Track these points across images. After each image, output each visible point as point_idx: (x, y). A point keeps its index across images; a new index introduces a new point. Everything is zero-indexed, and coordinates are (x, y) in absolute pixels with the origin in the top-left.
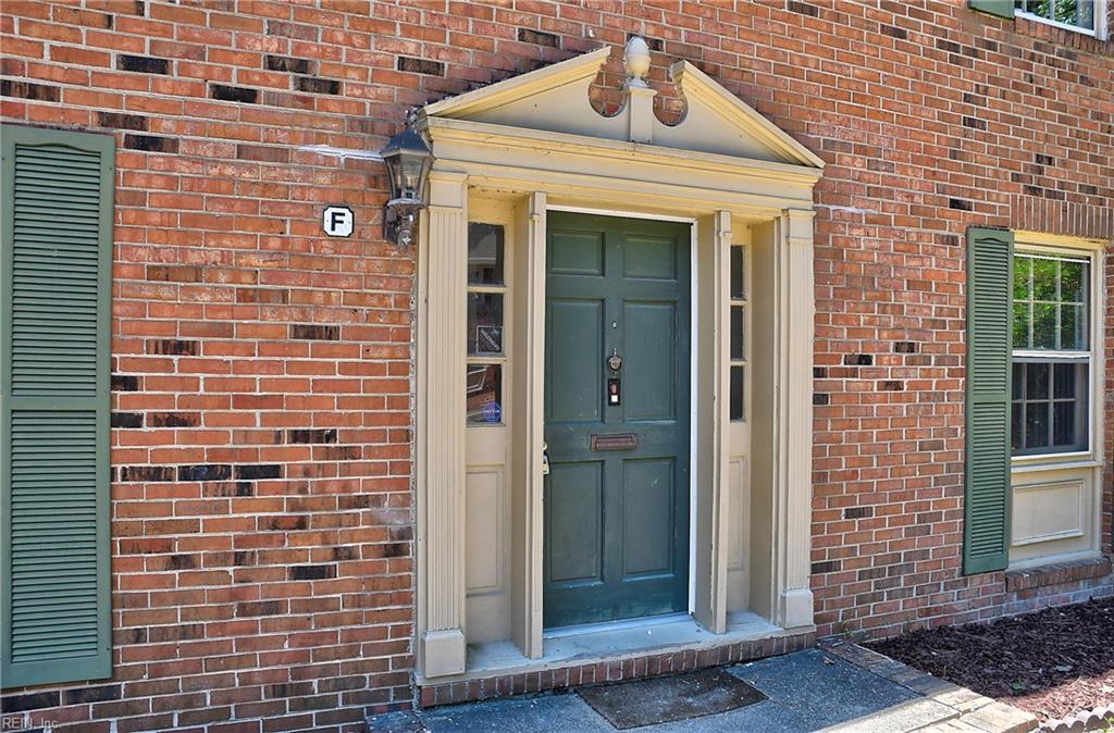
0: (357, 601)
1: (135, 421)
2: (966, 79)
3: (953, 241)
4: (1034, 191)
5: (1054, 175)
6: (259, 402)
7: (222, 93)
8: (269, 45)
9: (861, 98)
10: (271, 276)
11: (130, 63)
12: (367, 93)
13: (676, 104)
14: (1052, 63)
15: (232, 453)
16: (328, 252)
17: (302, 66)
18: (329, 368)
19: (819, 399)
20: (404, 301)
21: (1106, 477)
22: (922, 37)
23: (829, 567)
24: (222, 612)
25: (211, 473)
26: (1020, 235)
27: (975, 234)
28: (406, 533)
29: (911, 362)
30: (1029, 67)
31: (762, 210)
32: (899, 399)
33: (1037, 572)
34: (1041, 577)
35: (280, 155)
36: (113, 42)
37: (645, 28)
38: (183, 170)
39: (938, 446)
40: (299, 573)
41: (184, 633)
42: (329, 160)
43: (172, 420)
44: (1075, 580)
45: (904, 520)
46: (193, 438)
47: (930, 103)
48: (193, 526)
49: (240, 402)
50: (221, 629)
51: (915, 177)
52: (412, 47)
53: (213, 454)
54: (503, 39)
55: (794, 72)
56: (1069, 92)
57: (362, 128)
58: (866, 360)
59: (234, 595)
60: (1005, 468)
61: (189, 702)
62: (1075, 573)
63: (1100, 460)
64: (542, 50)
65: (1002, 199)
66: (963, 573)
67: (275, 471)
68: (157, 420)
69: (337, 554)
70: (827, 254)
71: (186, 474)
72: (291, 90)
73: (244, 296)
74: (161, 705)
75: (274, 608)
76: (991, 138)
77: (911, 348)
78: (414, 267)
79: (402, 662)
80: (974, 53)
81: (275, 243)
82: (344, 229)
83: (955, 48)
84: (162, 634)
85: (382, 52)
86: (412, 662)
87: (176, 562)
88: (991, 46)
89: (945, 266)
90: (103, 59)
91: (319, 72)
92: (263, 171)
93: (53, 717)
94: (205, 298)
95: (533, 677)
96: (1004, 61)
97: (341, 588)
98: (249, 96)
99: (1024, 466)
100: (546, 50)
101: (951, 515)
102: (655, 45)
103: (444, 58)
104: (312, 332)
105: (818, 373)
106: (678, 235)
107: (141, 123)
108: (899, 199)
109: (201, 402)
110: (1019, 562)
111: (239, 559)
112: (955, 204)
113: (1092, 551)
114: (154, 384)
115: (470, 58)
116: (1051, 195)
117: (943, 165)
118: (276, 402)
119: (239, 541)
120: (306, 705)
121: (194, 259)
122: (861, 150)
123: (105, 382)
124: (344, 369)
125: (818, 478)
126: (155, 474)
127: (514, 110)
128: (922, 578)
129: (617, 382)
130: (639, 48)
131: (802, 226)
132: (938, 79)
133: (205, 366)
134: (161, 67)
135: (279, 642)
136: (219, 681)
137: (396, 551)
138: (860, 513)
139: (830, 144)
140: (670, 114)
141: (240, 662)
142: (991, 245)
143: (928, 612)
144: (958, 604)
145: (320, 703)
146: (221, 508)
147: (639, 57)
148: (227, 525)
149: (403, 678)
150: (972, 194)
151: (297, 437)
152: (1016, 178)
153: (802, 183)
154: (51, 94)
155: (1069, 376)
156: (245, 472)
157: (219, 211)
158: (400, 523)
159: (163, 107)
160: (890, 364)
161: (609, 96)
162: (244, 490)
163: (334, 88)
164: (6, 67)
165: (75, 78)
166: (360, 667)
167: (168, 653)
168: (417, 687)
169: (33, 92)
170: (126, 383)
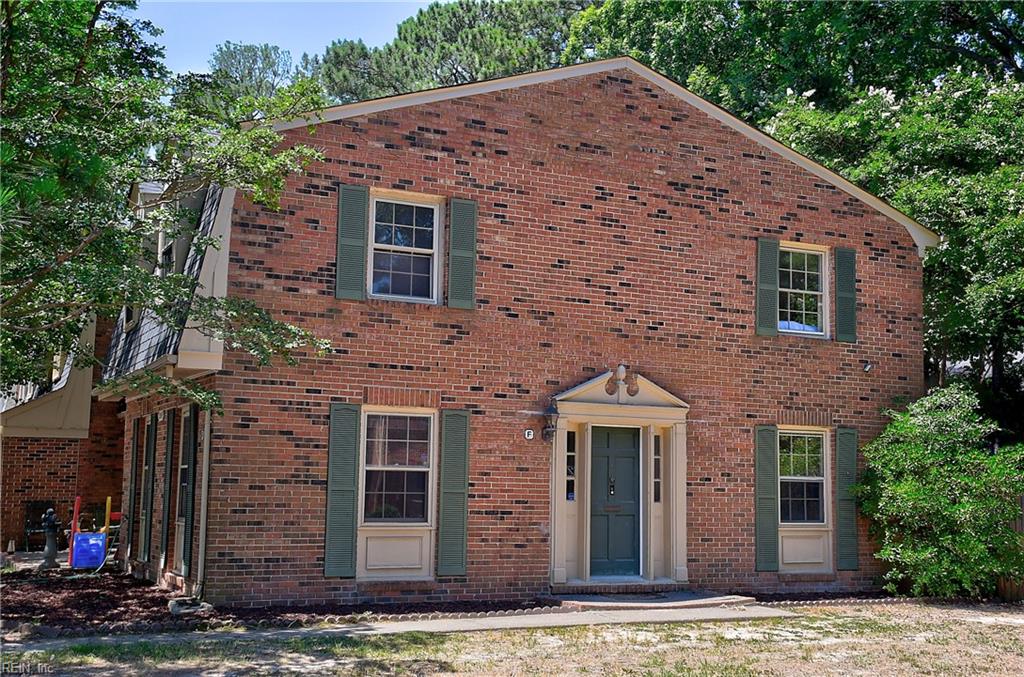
0: (533, 557)
1: (474, 496)
2: (755, 364)
3: (749, 431)
4: (789, 408)
5: (799, 400)
6: (506, 491)
7: (497, 396)
8: (509, 380)
9: (708, 378)
10: (510, 452)
11: (473, 389)
12: (537, 393)
13: (635, 388)
15: (499, 507)
16: (526, 444)
17: (519, 386)
18: (526, 481)
19: (689, 494)
20: (548, 459)
21: (835, 536)
22: (734, 350)
23: (694, 560)
24: (495, 557)
25: (493, 513)
26: (779, 426)
27: (759, 428)
28: (548, 535)
29: (728, 480)
30: (786, 355)
31: (667, 424)
32: (723, 495)
34: (797, 577)
35: (513, 414)
36: (469, 383)
37: (624, 362)
38: (487, 420)
39: (742, 515)
40: (516, 546)
41: (485, 563)
42: (527, 415)
43: (483, 496)
44: (816, 580)
45: (727, 545)
46: (488, 502)
47: (737, 376)
48: (488, 529)
49: (502, 491)
50: (495, 562)
51: (730, 407)
52: (550, 377)
53: (494, 507)
54: (578, 371)
55: (679, 371)
56: (807, 363)
57: (535, 404)
58: (709, 479)
59: (498, 552)
61: (485, 586)
63: (831, 527)
64: (589, 374)
65: (772, 412)
66: (756, 571)
67: (511, 513)
68: (479, 496)
69: (527, 540)
70: (692, 439)
71: (487, 513)
72: (516, 393)
73: (503, 458)
74: (477, 586)
75: (509, 557)
76: (767, 387)
77: (729, 475)
78: (551, 448)
79: (545, 579)
80: (759, 353)
81: (511, 442)
82: (531, 437)
83: (749, 352)
84: (478, 563)
85: (542, 379)
86: (549, 579)
87: (483, 540)
88: (767, 349)
89: (744, 441)
90: (466, 388)
91: (524, 387)
92: (509, 419)
93: (450, 586)
94: (493, 459)
95: (586, 587)
96: (773, 354)
97: (528, 551)
98: (504, 396)
99: (786, 529)
100: (591, 374)
101: (750, 545)
102: (627, 367)
103: (559, 379)
104: (521, 469)
105: (688, 484)
106: (635, 433)
107: (476, 406)
108: (723, 416)
109: (491, 491)
110: (785, 570)
111: (500, 540)
112: (749, 416)
113: (828, 569)
114: (479, 485)
115: (568, 379)
116: (797, 409)
117: (743, 400)
118: (512, 491)
119: (500, 535)
120: (517, 590)
121: (490, 447)
122: (707, 398)
123: (467, 484)
124: (531, 481)
125: (689, 525)
126: (479, 513)
127: (582, 396)
128: (736, 570)
129: (613, 486)
130: (622, 368)
131: (682, 429)
132: (741, 366)
133: (493, 480)
134: (481, 389)
135: (510, 568)
136: (493, 580)
137: (545, 540)
138: (707, 540)
139: (694, 397)
140: (632, 392)
141: (499, 574)
142: (766, 431)
144: (755, 583)
145: (520, 590)
146: (496, 524)
147: (622, 372)
148: (498, 529)
149: (545, 584)
150: (757, 411)
151: (517, 502)
152: (780, 403)
153: (682, 414)
154: (454, 400)
155: (816, 488)
156: (503, 513)
157: (496, 432)
158: (546, 531)
159: (482, 401)
160: (721, 481)
161: (612, 388)
162: (502, 518)
163: (528, 392)
164: (444, 393)
165: (459, 394)
166: (533, 579)
167: (480, 569)
168: (551, 587)
169: (449, 399)
170: (472, 485)
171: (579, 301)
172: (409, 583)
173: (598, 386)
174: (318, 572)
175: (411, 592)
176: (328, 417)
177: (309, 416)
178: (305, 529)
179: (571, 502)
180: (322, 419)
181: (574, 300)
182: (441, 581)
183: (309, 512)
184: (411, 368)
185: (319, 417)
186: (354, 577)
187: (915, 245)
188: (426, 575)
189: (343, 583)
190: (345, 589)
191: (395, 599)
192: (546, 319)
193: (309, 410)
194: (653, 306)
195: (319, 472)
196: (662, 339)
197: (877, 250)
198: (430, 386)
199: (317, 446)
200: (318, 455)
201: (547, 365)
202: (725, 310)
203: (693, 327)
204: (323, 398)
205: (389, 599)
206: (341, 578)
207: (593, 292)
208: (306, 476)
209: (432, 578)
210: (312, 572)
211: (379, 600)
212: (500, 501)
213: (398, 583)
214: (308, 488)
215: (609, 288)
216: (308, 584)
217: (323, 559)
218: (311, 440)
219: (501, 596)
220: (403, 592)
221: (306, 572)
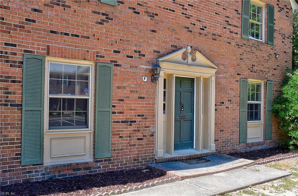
0: (147, 144)
1: (115, 113)
2: (240, 51)
3: (238, 81)
4: (251, 71)
5: (255, 68)
6: (133, 110)
7: (128, 57)
8: (134, 48)
9: (223, 55)
10: (135, 88)
11: (115, 52)
12: (150, 56)
13: (194, 58)
14: (255, 47)
15: (129, 118)
16: (143, 84)
17: (139, 52)
18: (143, 104)
19: (216, 110)
20: (154, 92)
21: (264, 126)
22: (233, 44)
23: (217, 140)
24: (127, 146)
25: (126, 122)
26: (249, 80)
27: (241, 80)
28: (154, 133)
29: (230, 103)
30: (251, 48)
31: (207, 76)
32: (228, 110)
33: (252, 143)
34: (253, 144)
35: (136, 67)
36: (112, 48)
37: (190, 44)
38: (122, 70)
39: (235, 119)
40: (138, 139)
41: (121, 149)
42: (143, 68)
43: (120, 113)
44: (259, 145)
45: (229, 132)
46: (123, 116)
47: (234, 56)
48: (123, 131)
49: (130, 110)
50: (127, 149)
51: (231, 70)
52: (156, 49)
53: (126, 118)
54: (169, 47)
55: (212, 51)
56: (258, 53)
57: (148, 63)
58: (223, 103)
59: (129, 143)
60: (247, 123)
61: (122, 162)
62: (259, 144)
63: (263, 122)
64: (174, 49)
65: (246, 73)
66: (239, 143)
67: (135, 122)
68: (118, 113)
69: (144, 136)
70: (217, 84)
71: (122, 122)
72: (138, 56)
73: (131, 92)
74: (117, 162)
75: (134, 145)
76: (244, 62)
77: (231, 101)
78: (156, 86)
79: (153, 155)
80: (242, 46)
81: (135, 83)
82: (146, 80)
83: (239, 45)
84: (118, 150)
85: (151, 49)
86: (154, 155)
87: (120, 137)
88: (245, 45)
89: (236, 86)
90: (111, 51)
91: (142, 53)
92: (134, 70)
93: (102, 164)
94: (125, 92)
95: (173, 158)
96: (247, 47)
97: (144, 142)
98: (132, 57)
99: (250, 123)
101: (237, 132)
102: (191, 47)
103: (160, 50)
104: (141, 98)
105: (216, 105)
106: (192, 80)
107: (116, 62)
108: (229, 73)
109: (125, 110)
110: (249, 141)
111: (130, 137)
112: (238, 74)
113: (261, 140)
114: (118, 106)
115: (164, 50)
116: (255, 72)
117: (236, 67)
118: (135, 110)
119: (130, 134)
120: (138, 162)
121: (124, 85)
122: (223, 65)
123: (111, 106)
124: (146, 104)
125: (216, 124)
126: (118, 122)
127: (170, 60)
128: (232, 143)
129: (183, 106)
130: (189, 47)
131: (213, 79)
132: (236, 51)
133: (125, 103)
134: (119, 52)
135: (135, 151)
136: (126, 158)
137: (152, 135)
138: (222, 131)
139: (218, 64)
140: (194, 60)
141: (129, 155)
142: (244, 82)
143: (233, 150)
144: (239, 148)
145: (141, 162)
146: (127, 128)
147: (189, 49)
148: (128, 131)
149: (153, 158)
150: (241, 72)
151: (139, 116)
152: (249, 69)
153: (214, 71)
154: (103, 57)
155: (257, 106)
156: (131, 122)
157: (127, 77)
158: (153, 131)
159: (120, 59)
160: (227, 104)
161: (185, 57)
162: (131, 125)
163: (144, 56)
164: (97, 53)
165: (107, 54)
166: (147, 156)
167: (119, 153)
168: (156, 159)
169: (101, 57)
170: (114, 106)
171: (170, 10)
172: (77, 164)
173: (178, 55)
174: (17, 162)
175: (79, 169)
176: (22, 63)
177: (7, 61)
178: (6, 136)
179: (165, 115)
180: (17, 64)
181: (167, 9)
182: (97, 162)
183: (9, 124)
184: (77, 36)
185: (15, 62)
186: (42, 164)
187: (291, 8)
188: (88, 158)
189: (34, 168)
190: (36, 172)
191: (69, 174)
192: (153, 17)
193: (8, 57)
194: (202, 18)
195: (16, 98)
196: (206, 35)
197: (280, 8)
198: (89, 48)
199: (14, 82)
200: (14, 87)
201: (154, 42)
202: (230, 25)
203: (218, 31)
204: (18, 50)
205: (66, 175)
206: (33, 165)
207: (176, 6)
208: (6, 101)
209: (91, 160)
210: (13, 163)
211: (59, 176)
212: (129, 115)
213: (71, 165)
214: (8, 109)
215: (183, 6)
216: (9, 171)
217: (20, 154)
218: (9, 77)
219: (130, 167)
220: (74, 170)
221: (8, 163)
